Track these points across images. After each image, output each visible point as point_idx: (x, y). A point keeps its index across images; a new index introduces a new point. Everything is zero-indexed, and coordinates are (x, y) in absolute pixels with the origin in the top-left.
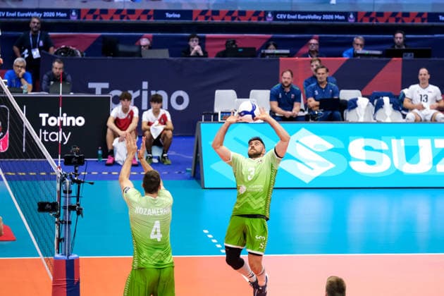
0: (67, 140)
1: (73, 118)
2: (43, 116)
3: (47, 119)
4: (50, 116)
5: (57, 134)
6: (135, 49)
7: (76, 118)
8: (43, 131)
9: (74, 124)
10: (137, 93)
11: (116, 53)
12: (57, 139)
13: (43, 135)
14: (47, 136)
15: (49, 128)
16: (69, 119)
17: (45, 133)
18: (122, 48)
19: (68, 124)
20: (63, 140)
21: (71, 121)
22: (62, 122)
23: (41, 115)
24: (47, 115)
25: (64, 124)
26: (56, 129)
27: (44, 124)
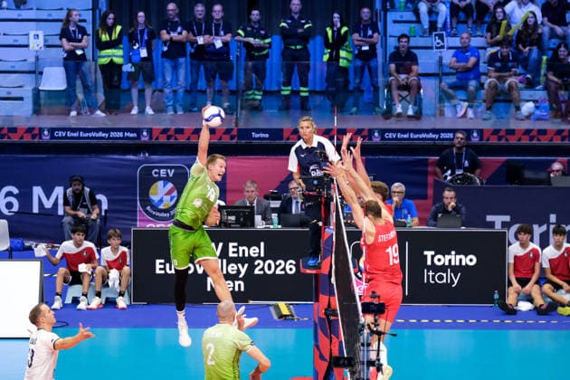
0: (456, 282)
1: (462, 257)
2: (429, 254)
3: (433, 257)
4: (436, 254)
5: (445, 275)
6: (543, 176)
7: (466, 257)
8: (428, 271)
9: (463, 264)
10: (544, 228)
11: (522, 181)
12: (445, 281)
13: (428, 276)
14: (433, 277)
15: (434, 268)
16: (458, 257)
17: (431, 273)
18: (528, 174)
19: (458, 264)
20: (452, 282)
21: (461, 260)
22: (450, 260)
23: (425, 253)
24: (433, 253)
25: (453, 264)
26: (443, 268)
27: (429, 263)
